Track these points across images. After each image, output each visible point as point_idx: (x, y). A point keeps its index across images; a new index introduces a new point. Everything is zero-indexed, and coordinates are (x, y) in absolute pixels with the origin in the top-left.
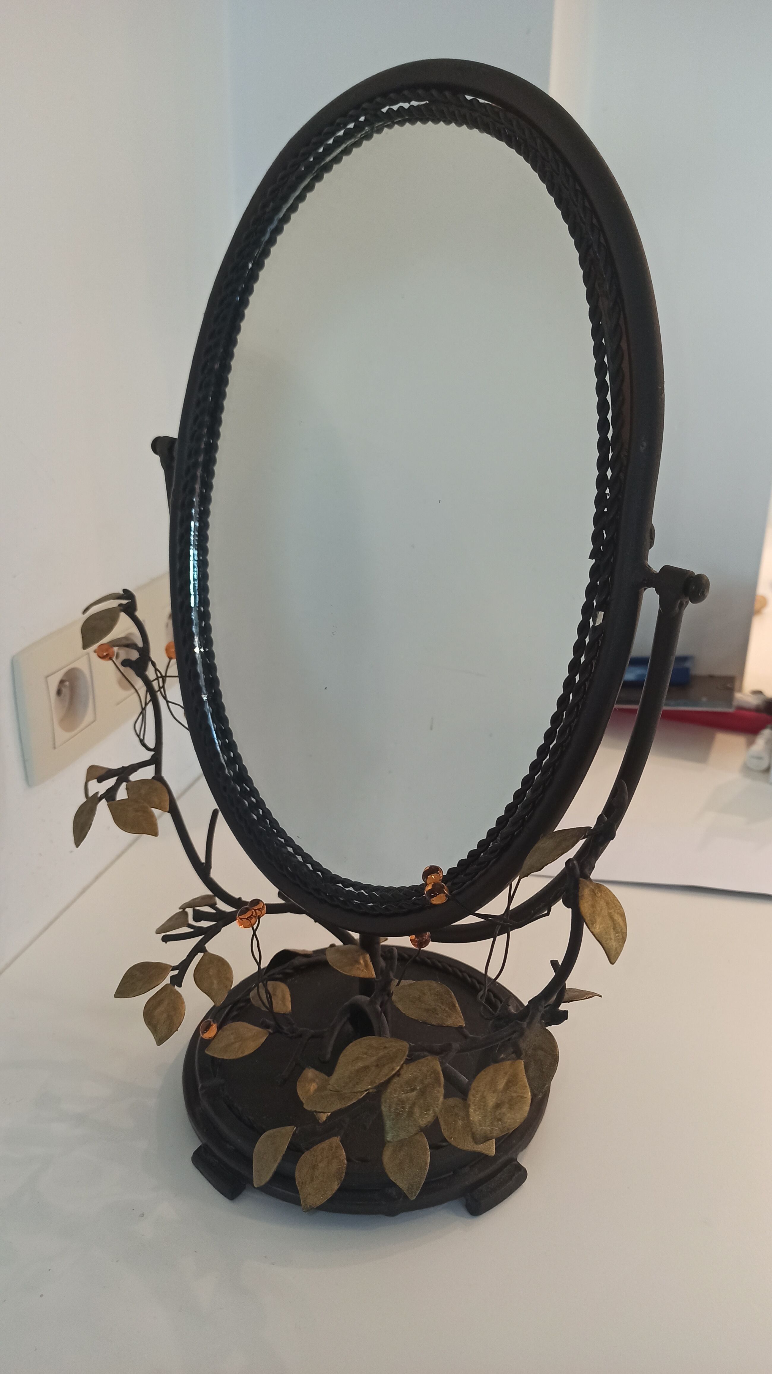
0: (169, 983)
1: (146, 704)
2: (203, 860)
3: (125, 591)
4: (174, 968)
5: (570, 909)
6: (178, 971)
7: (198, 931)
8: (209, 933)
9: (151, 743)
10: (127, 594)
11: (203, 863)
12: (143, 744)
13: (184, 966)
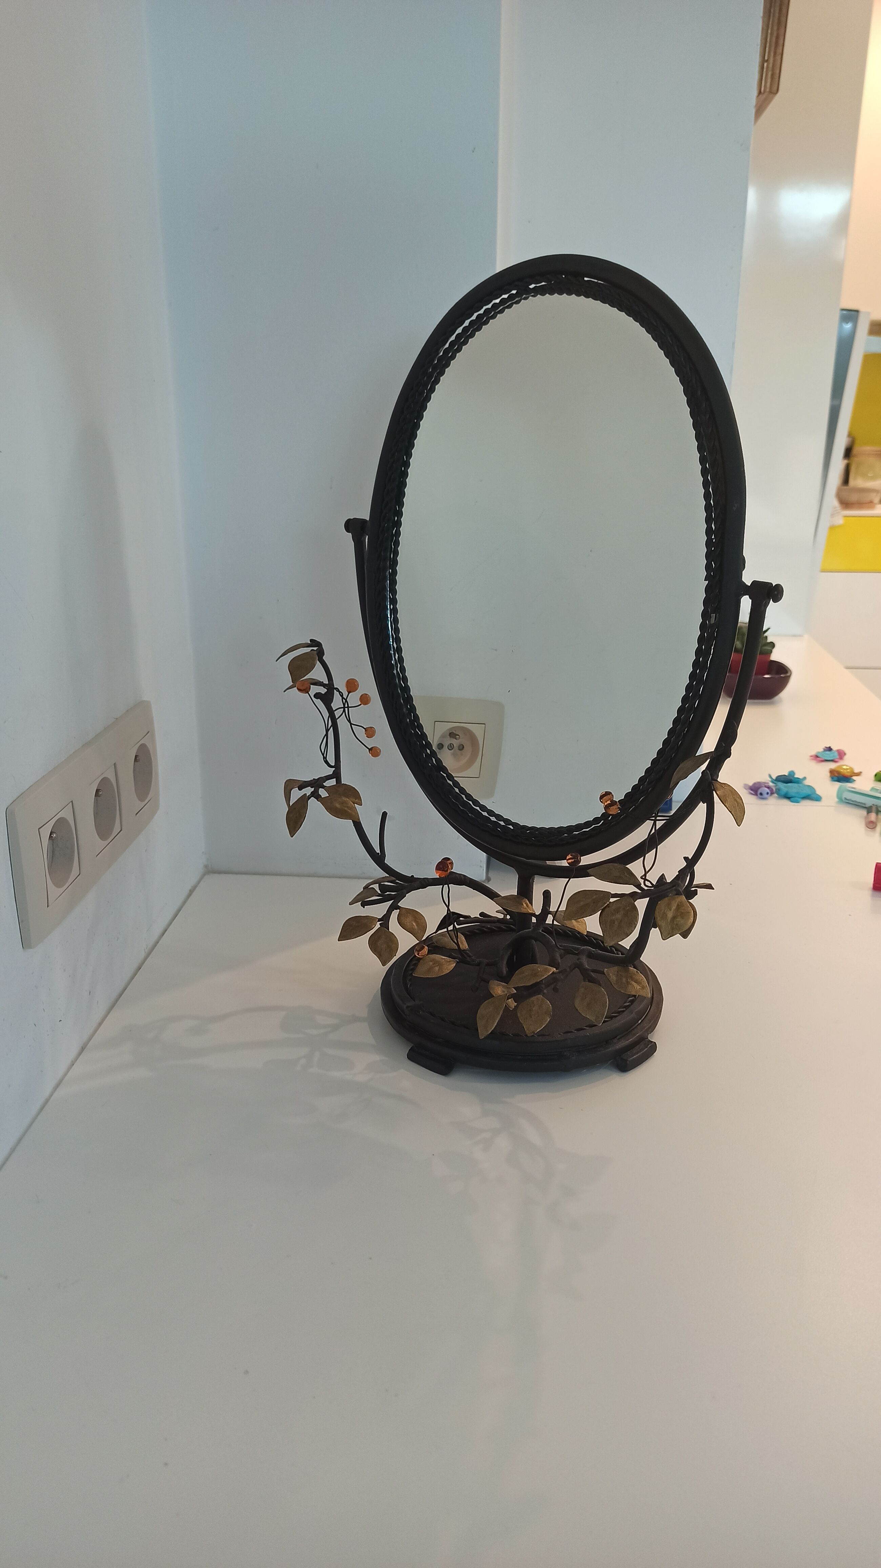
0: (379, 928)
1: (329, 730)
3: (311, 640)
4: (379, 920)
8: (398, 898)
10: (314, 643)
11: (379, 853)
12: (326, 762)
13: (386, 917)
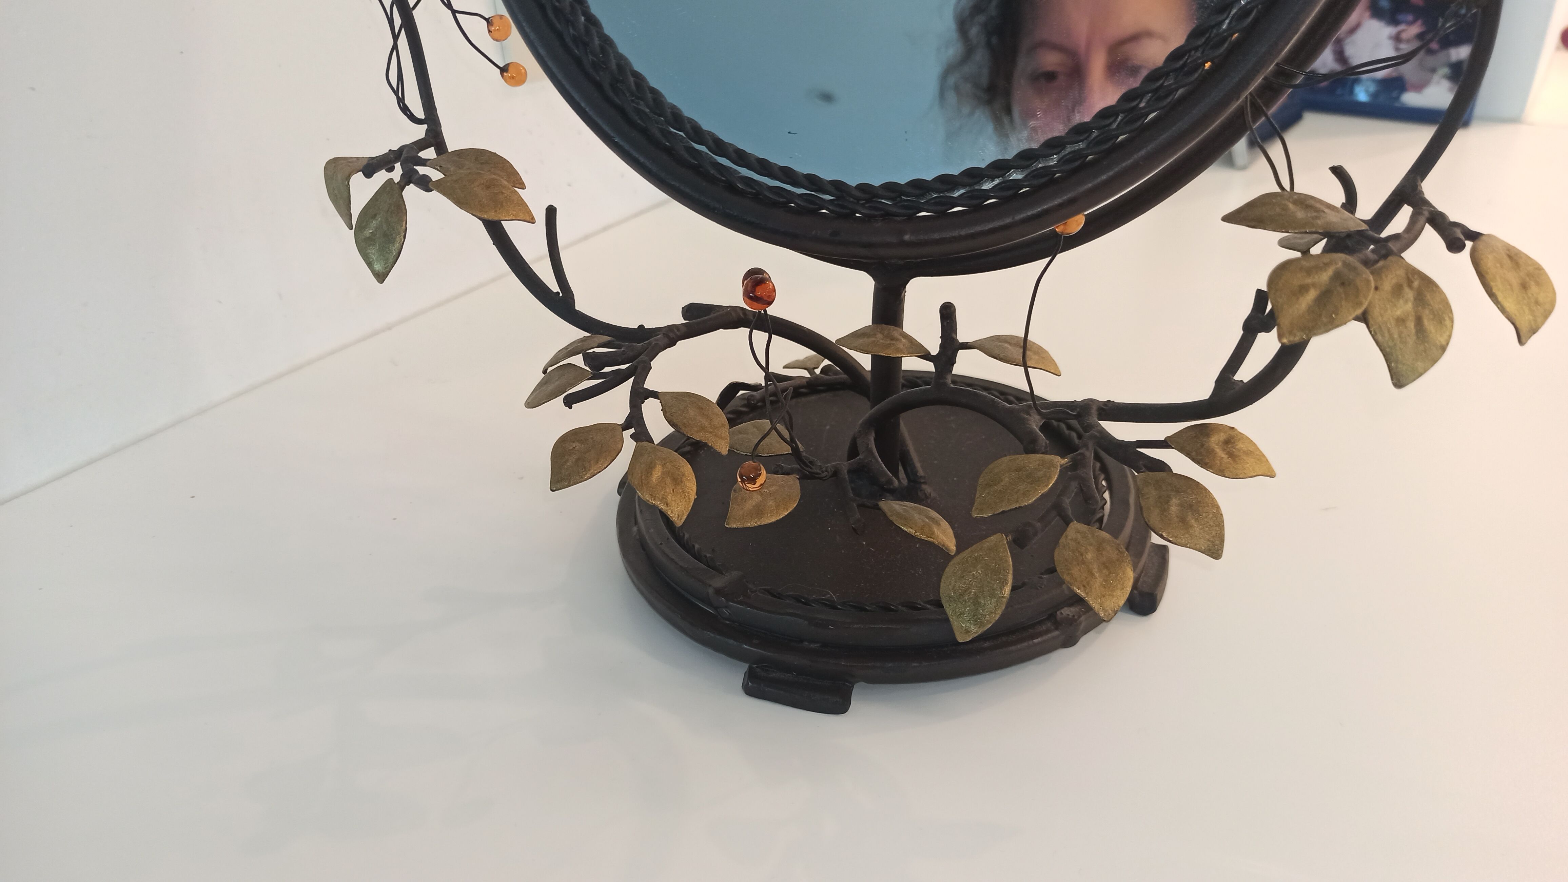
0: (636, 443)
2: (555, 287)
4: (626, 426)
6: (631, 428)
9: (418, 109)
11: (560, 295)
12: (407, 112)
13: (635, 420)
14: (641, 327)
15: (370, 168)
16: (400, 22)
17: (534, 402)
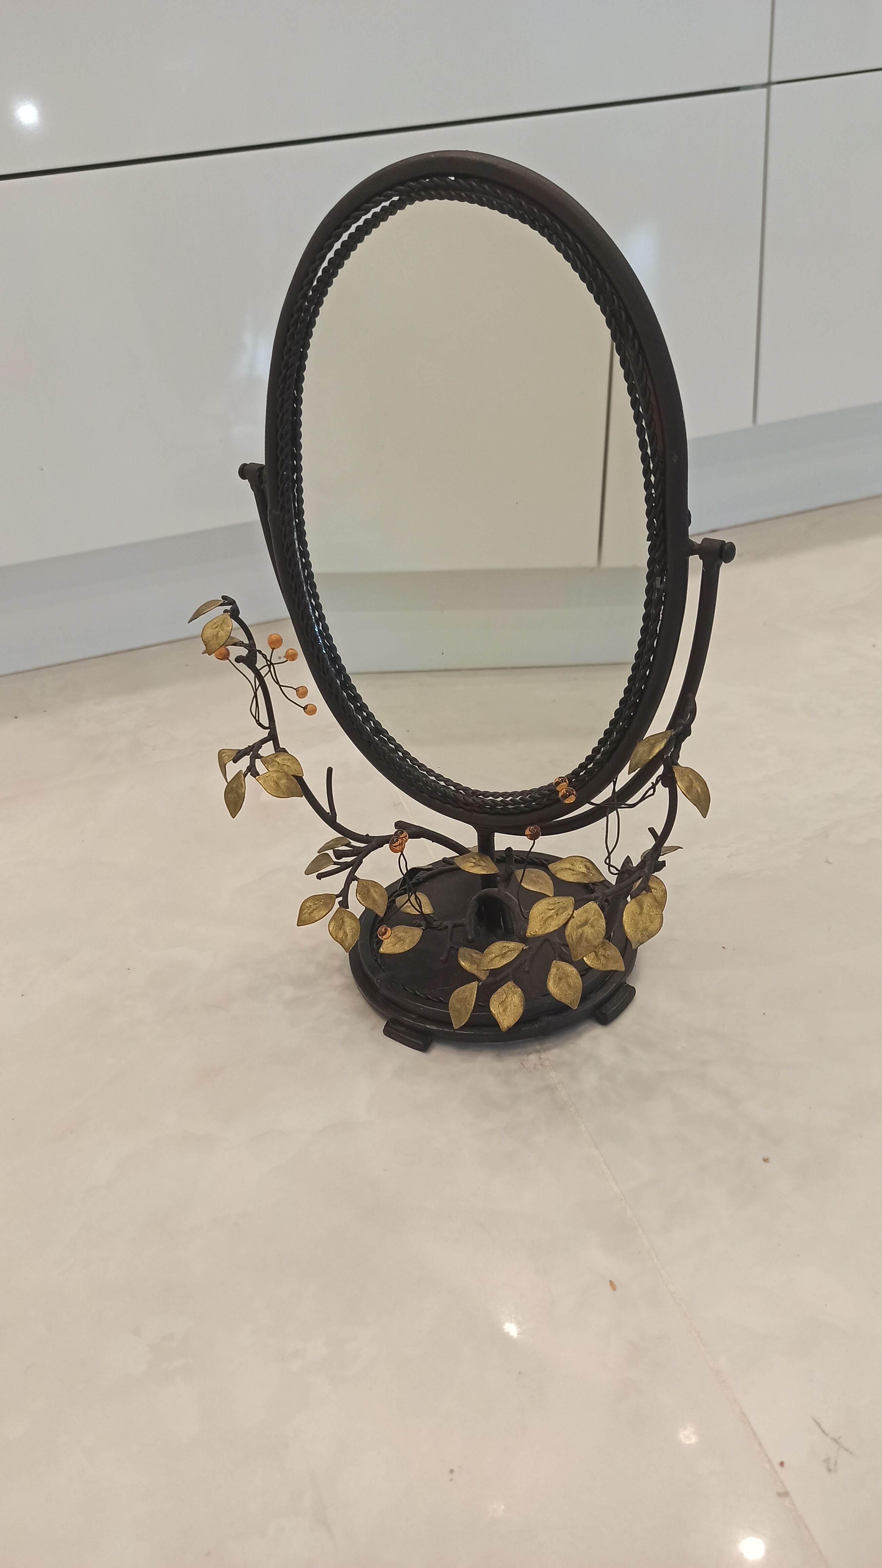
0: (339, 907)
1: (257, 690)
2: (328, 810)
3: (224, 597)
4: (338, 896)
5: (667, 788)
6: (341, 897)
7: (345, 866)
8: (356, 865)
9: (265, 722)
10: (227, 600)
11: (329, 813)
12: (260, 725)
13: (344, 893)
14: (367, 835)
15: (238, 756)
16: (258, 683)
17: (308, 872)
